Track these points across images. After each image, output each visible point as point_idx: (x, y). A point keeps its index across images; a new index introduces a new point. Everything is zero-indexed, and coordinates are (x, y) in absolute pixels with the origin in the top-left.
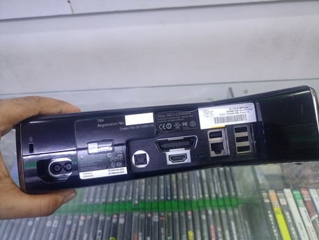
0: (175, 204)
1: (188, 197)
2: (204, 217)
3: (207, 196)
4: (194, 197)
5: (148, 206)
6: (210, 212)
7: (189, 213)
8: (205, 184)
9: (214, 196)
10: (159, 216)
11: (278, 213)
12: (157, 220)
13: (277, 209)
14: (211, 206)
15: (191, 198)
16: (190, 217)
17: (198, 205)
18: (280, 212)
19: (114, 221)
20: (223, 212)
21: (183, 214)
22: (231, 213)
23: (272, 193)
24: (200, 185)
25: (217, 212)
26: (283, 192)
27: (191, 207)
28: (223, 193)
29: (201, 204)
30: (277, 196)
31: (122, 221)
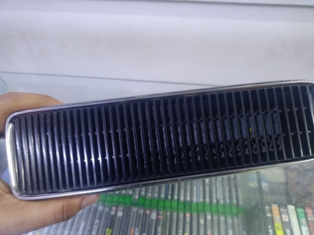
0: (174, 204)
1: (188, 199)
2: (202, 221)
3: (208, 200)
4: (195, 200)
5: (147, 202)
6: (209, 217)
7: (188, 215)
8: (207, 188)
9: (215, 201)
10: (158, 214)
11: (279, 229)
12: (155, 218)
13: (278, 224)
14: (211, 211)
15: (191, 200)
16: (188, 220)
17: (197, 208)
18: (281, 228)
19: (113, 213)
20: (222, 218)
21: (181, 216)
22: (230, 221)
23: (275, 207)
24: (202, 188)
25: (215, 218)
26: (287, 208)
27: (191, 209)
28: (224, 199)
29: (201, 207)
30: (280, 211)
31: (120, 214)
